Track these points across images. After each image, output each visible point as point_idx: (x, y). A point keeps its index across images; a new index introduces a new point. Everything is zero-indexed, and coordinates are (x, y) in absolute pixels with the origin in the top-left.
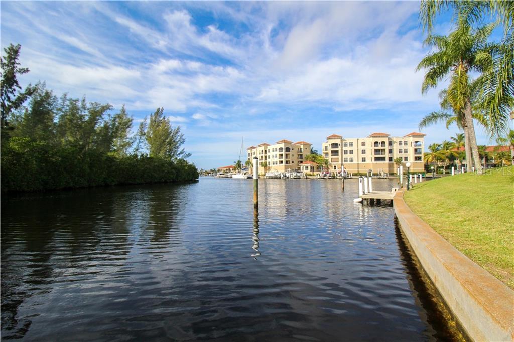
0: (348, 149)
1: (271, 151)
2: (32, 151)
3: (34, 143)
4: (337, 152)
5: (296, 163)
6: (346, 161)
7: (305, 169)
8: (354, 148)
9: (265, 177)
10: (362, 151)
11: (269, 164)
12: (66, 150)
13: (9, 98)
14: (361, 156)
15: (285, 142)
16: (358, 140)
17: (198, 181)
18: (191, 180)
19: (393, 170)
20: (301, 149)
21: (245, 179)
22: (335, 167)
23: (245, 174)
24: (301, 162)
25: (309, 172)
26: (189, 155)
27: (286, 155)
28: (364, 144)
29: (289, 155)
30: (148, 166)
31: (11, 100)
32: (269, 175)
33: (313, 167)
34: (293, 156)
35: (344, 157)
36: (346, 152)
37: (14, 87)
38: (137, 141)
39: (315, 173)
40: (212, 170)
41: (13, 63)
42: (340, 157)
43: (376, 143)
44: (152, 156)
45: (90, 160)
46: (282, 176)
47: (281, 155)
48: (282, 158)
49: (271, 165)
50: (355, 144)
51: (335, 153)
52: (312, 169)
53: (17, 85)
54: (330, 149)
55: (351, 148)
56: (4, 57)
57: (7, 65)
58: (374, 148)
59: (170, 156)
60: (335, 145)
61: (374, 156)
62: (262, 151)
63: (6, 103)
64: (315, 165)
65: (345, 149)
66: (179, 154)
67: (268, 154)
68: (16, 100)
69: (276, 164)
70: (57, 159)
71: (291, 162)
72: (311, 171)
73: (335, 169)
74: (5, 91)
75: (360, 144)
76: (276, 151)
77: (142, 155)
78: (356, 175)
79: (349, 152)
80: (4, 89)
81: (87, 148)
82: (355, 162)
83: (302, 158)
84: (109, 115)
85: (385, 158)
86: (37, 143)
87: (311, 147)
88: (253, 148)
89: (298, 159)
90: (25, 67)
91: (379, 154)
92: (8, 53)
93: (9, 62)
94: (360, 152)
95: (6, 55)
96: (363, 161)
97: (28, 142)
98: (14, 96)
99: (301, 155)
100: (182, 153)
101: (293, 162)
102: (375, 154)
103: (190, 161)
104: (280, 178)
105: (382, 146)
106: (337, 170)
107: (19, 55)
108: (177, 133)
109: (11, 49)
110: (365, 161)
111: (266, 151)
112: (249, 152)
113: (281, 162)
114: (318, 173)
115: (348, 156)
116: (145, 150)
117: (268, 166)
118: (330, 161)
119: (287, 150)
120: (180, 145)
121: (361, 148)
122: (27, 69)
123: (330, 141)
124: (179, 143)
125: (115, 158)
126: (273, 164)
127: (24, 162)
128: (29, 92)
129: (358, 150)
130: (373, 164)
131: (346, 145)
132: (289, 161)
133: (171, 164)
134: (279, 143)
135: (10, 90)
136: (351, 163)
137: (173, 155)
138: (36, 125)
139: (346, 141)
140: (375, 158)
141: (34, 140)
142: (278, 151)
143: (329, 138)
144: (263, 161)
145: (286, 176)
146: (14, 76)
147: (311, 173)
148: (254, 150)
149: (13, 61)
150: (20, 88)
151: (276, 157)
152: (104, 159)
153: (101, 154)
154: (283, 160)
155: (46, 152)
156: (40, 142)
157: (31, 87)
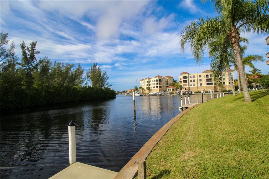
0: (192, 79)
1: (152, 81)
2: (42, 88)
3: (43, 85)
4: (186, 81)
5: (165, 87)
6: (191, 85)
7: (170, 90)
8: (195, 79)
9: (149, 95)
10: (200, 80)
11: (151, 88)
12: (56, 86)
13: (32, 65)
14: (199, 82)
15: (159, 76)
16: (197, 74)
17: (115, 97)
18: (112, 97)
19: (217, 89)
20: (167, 80)
21: (139, 96)
22: (185, 89)
23: (139, 93)
24: (168, 87)
25: (171, 91)
26: (111, 85)
27: (160, 83)
28: (200, 76)
29: (161, 83)
30: (92, 92)
31: (33, 66)
32: (151, 94)
33: (174, 89)
34: (163, 83)
35: (190, 84)
36: (191, 81)
37: (34, 60)
38: (86, 80)
39: (175, 92)
40: (123, 92)
41: (34, 49)
42: (187, 83)
43: (207, 76)
44: (93, 87)
45: (66, 90)
46: (157, 94)
47: (157, 83)
48: (158, 85)
49: (152, 88)
50: (196, 76)
51: (185, 81)
52: (173, 90)
53: (35, 59)
54: (182, 80)
55: (194, 79)
56: (30, 47)
57: (31, 51)
58: (206, 78)
59: (102, 86)
60: (185, 77)
61: (206, 82)
62: (147, 81)
63: (31, 67)
64: (175, 88)
65: (190, 79)
66: (106, 85)
67: (150, 83)
68: (35, 66)
69: (155, 88)
70: (52, 91)
71: (162, 87)
72: (173, 91)
73: (185, 90)
74: (30, 62)
75: (198, 76)
76: (154, 81)
77: (89, 87)
78: (197, 92)
79: (192, 81)
80: (30, 61)
81: (64, 85)
82: (196, 86)
83: (168, 85)
84: (74, 69)
85: (212, 83)
86: (45, 84)
87: (173, 78)
88: (143, 80)
89: (166, 85)
90: (38, 51)
91: (209, 81)
92: (32, 45)
93: (32, 49)
94: (199, 80)
95: (31, 46)
96: (200, 85)
97: (41, 84)
98: (34, 64)
99: (168, 83)
100: (107, 84)
101: (163, 87)
102: (207, 81)
103: (111, 88)
104: (156, 95)
105: (210, 77)
106: (186, 91)
107: (36, 46)
108: (105, 74)
109: (33, 43)
110: (201, 85)
111: (149, 81)
112: (141, 82)
113: (157, 87)
114: (176, 92)
115: (192, 83)
116: (90, 84)
117: (150, 89)
118: (182, 85)
119: (160, 80)
120: (106, 80)
121: (199, 78)
122: (39, 51)
123: (182, 75)
124: (106, 79)
125: (77, 88)
126: (153, 88)
127: (40, 93)
128: (41, 62)
129: (197, 79)
130: (206, 86)
131: (191, 77)
132: (161, 86)
133: (102, 90)
134: (155, 77)
135: (33, 61)
136: (194, 86)
137: (103, 85)
138: (43, 76)
139: (190, 75)
140: (207, 83)
141: (43, 83)
142: (155, 81)
143: (181, 74)
144: (148, 87)
145: (159, 94)
146: (34, 55)
147: (173, 92)
148: (143, 81)
149: (33, 49)
150: (36, 60)
151: (155, 84)
152: (72, 89)
153: (71, 88)
154: (158, 86)
155: (48, 88)
156: (46, 84)
157: (41, 60)
